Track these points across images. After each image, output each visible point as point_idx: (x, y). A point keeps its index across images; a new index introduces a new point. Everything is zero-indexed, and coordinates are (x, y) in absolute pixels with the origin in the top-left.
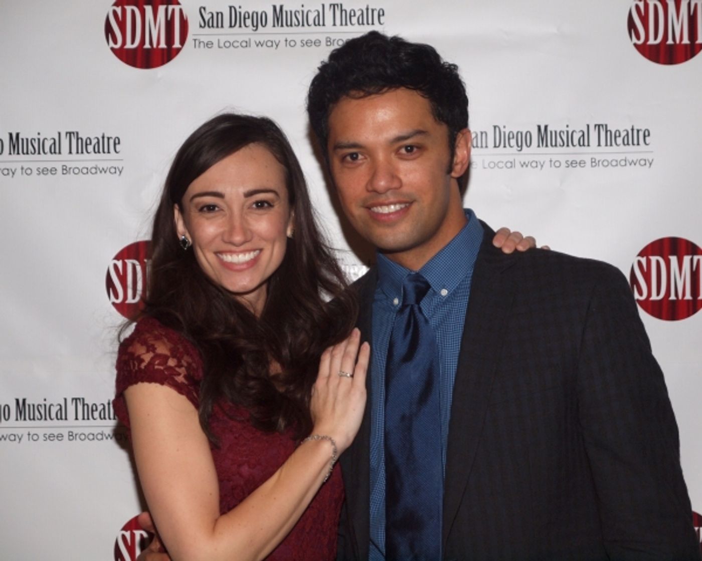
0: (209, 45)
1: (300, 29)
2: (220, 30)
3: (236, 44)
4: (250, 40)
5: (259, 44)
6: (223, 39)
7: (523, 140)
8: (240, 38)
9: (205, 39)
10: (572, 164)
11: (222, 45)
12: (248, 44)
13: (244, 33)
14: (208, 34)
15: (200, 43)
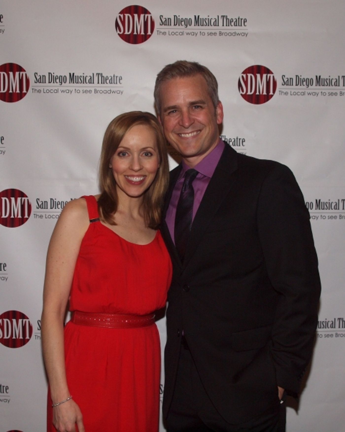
0: (164, 33)
1: (207, 27)
2: (169, 27)
3: (177, 34)
4: (183, 32)
5: (188, 34)
6: (171, 31)
7: (309, 82)
8: (179, 31)
9: (163, 31)
10: (331, 94)
11: (170, 33)
12: (183, 33)
13: (180, 28)
14: (164, 28)
15: (160, 32)
